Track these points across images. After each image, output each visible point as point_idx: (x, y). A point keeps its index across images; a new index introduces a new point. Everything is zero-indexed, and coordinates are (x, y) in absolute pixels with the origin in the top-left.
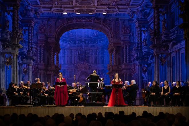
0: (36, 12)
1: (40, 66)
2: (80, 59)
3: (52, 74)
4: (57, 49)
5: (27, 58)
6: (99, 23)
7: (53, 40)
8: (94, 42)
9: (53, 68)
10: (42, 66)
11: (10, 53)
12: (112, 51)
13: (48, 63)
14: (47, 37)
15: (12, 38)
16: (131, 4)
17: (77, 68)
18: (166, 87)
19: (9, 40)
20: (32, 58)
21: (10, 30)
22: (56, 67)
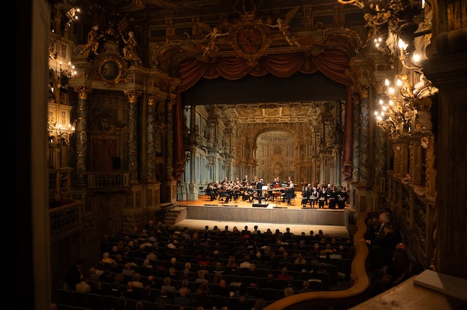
0: (236, 122)
1: (242, 160)
2: (275, 153)
3: (251, 166)
4: (255, 147)
5: (230, 157)
6: (287, 127)
7: (252, 140)
8: (286, 139)
9: (252, 161)
10: (244, 160)
11: (213, 157)
12: (297, 148)
13: (248, 158)
14: (247, 138)
15: (214, 146)
16: (308, 114)
17: (272, 159)
18: (315, 193)
19: (212, 147)
20: (233, 157)
21: (212, 140)
22: (254, 161)
